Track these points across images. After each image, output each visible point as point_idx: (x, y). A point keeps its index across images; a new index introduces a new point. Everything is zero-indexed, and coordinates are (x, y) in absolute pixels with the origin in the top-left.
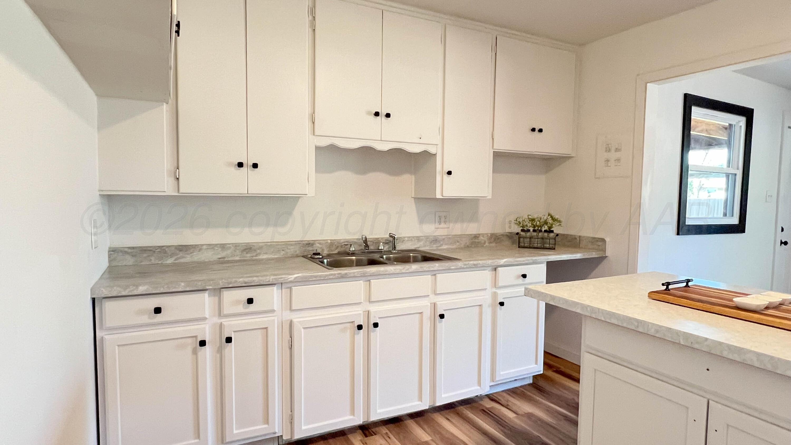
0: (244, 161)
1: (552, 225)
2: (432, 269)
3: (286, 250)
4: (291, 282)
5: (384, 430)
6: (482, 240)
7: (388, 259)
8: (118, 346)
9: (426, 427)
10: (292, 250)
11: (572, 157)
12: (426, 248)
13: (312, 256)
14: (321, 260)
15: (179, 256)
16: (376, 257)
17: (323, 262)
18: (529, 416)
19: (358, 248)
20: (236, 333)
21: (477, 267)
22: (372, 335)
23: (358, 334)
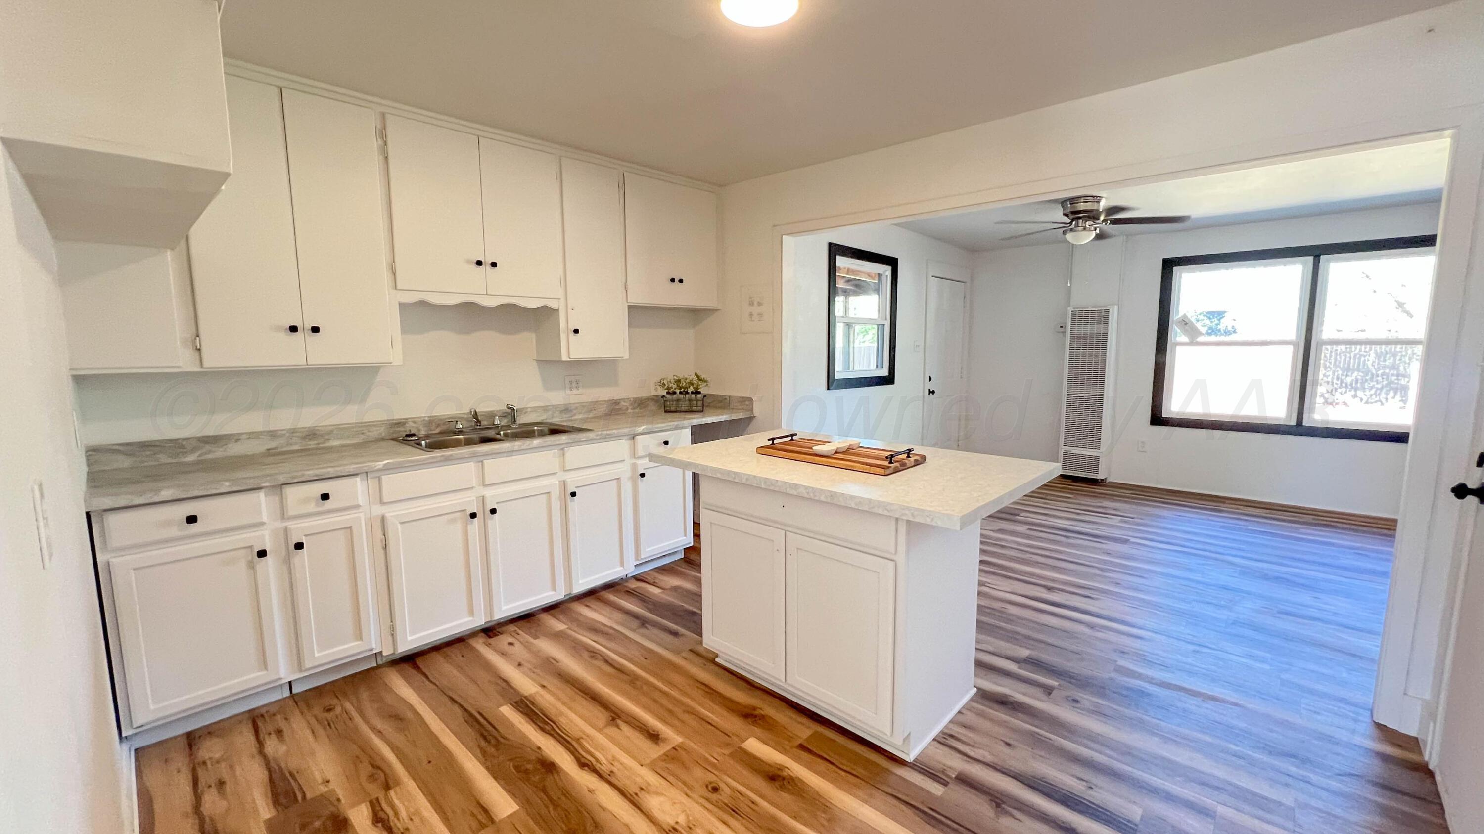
0: (299, 324)
1: (698, 385)
2: (558, 443)
3: (368, 433)
4: (379, 470)
5: (512, 628)
6: (623, 406)
7: (506, 435)
8: (134, 569)
9: (561, 617)
10: (375, 433)
11: (719, 310)
12: (557, 420)
13: (405, 438)
14: (417, 442)
15: (204, 451)
16: (491, 433)
17: (420, 444)
18: (675, 589)
19: (466, 424)
20: (309, 537)
21: (612, 437)
22: (490, 523)
23: (472, 523)
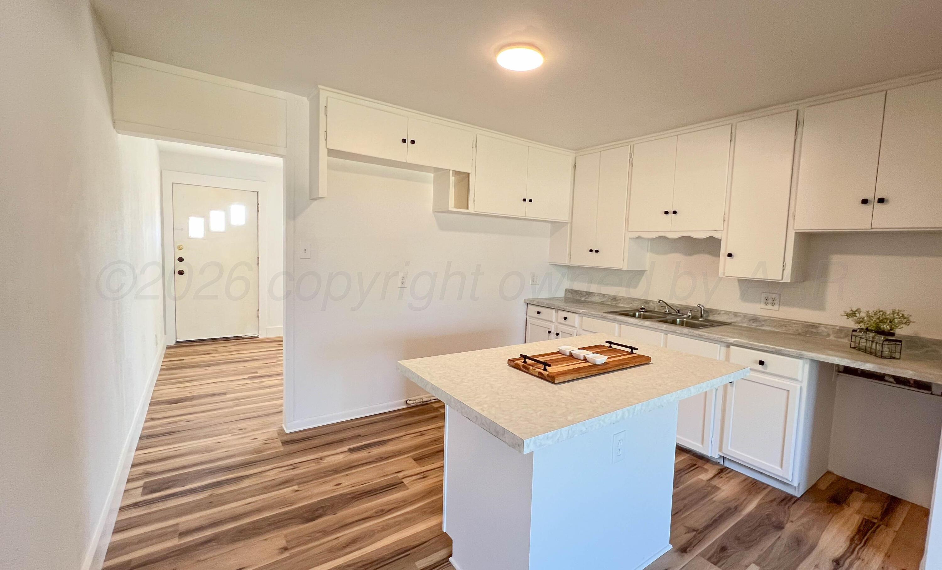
21: (702, 338)
